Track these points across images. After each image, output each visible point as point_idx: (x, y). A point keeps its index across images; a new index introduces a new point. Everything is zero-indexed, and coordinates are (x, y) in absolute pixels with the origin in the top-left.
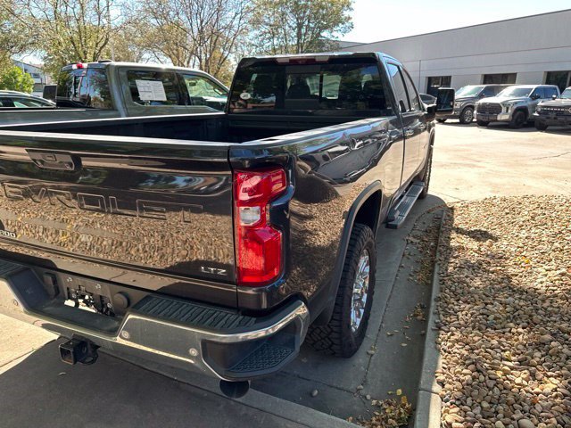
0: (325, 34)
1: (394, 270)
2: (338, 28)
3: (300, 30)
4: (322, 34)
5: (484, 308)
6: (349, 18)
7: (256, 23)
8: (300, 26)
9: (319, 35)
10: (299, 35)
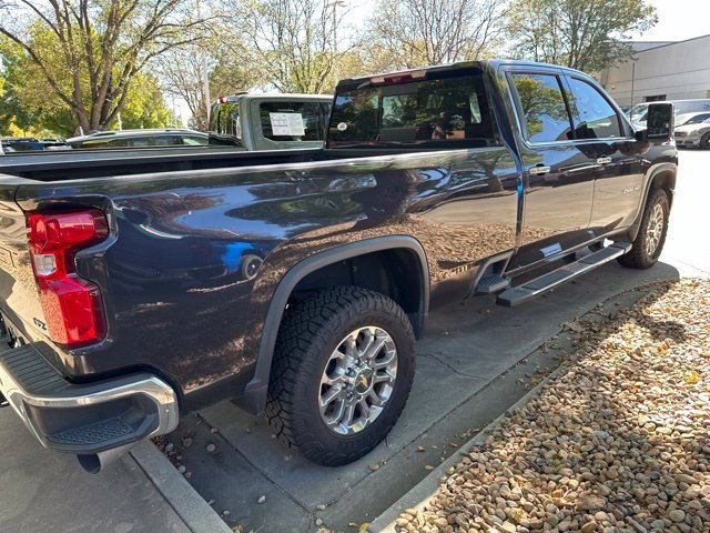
0: (614, 34)
1: (505, 365)
2: (635, 25)
3: (575, 32)
4: (610, 35)
5: (554, 439)
6: (651, 9)
7: (513, 30)
8: (575, 28)
9: (604, 37)
10: (574, 41)
